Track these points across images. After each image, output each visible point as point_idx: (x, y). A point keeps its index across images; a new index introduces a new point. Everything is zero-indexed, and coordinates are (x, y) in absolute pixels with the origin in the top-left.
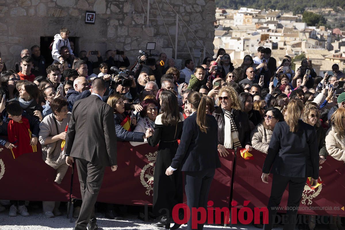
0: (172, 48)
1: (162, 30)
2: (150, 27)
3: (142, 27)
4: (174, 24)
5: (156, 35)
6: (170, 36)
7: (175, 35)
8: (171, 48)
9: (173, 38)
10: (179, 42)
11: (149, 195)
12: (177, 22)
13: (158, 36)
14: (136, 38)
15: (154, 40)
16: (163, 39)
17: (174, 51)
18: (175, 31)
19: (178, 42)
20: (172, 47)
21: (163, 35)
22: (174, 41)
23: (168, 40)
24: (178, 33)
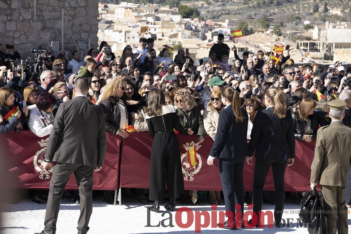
0: (59, 41)
1: (48, 24)
2: (37, 21)
3: (29, 22)
4: (60, 18)
5: (43, 29)
6: (57, 29)
7: (61, 29)
8: (57, 41)
9: (60, 31)
10: (65, 35)
11: (43, 178)
12: (63, 16)
13: (46, 30)
14: (24, 32)
15: (42, 33)
16: (50, 33)
17: (60, 44)
18: (61, 25)
20: (58, 40)
21: (50, 29)
22: (60, 34)
23: (55, 33)
24: (64, 27)
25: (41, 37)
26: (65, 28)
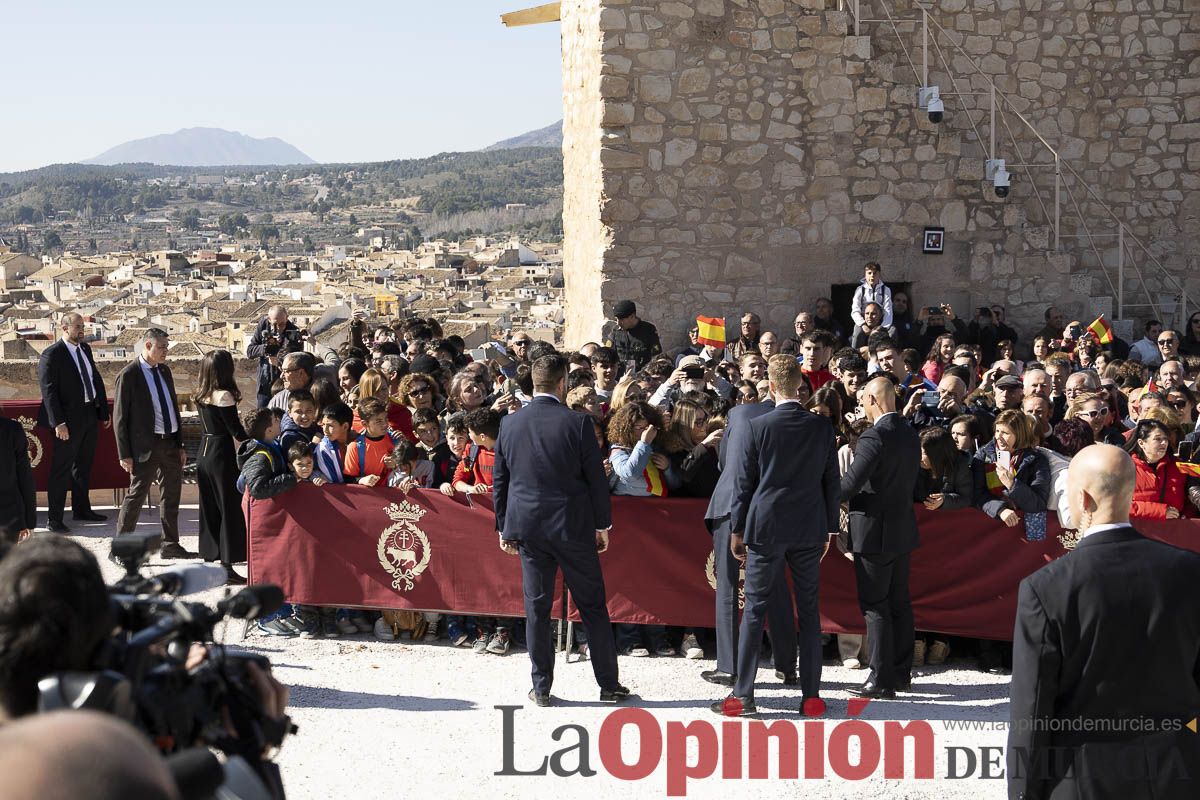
0: (1111, 295)
1: (1089, 259)
2: (1061, 254)
3: (1044, 255)
4: (1115, 244)
5: (1075, 269)
6: (1107, 269)
7: (1118, 268)
8: (1108, 295)
9: (1114, 273)
10: (1126, 281)
12: (1121, 239)
13: (1081, 271)
14: (1031, 279)
15: (1072, 280)
16: (1091, 277)
17: (1115, 303)
18: (1118, 258)
19: (1124, 282)
20: (1110, 292)
21: (1090, 269)
22: (1116, 281)
23: (1103, 279)
24: (1124, 263)
25: (1070, 287)
26: (1127, 265)
